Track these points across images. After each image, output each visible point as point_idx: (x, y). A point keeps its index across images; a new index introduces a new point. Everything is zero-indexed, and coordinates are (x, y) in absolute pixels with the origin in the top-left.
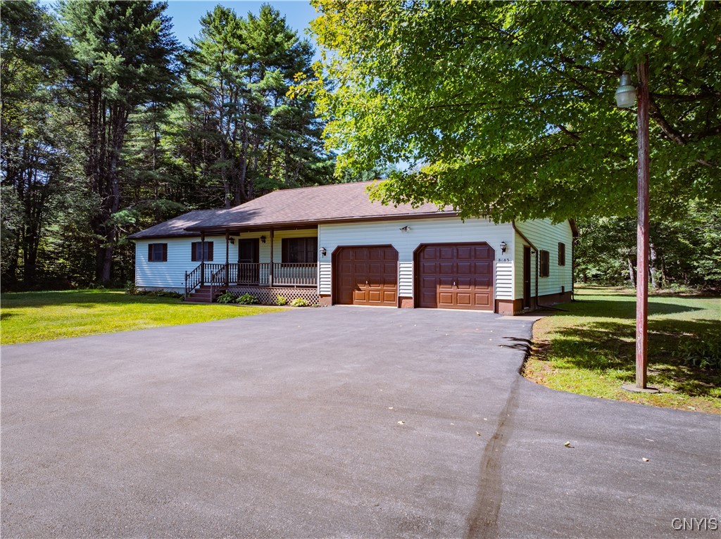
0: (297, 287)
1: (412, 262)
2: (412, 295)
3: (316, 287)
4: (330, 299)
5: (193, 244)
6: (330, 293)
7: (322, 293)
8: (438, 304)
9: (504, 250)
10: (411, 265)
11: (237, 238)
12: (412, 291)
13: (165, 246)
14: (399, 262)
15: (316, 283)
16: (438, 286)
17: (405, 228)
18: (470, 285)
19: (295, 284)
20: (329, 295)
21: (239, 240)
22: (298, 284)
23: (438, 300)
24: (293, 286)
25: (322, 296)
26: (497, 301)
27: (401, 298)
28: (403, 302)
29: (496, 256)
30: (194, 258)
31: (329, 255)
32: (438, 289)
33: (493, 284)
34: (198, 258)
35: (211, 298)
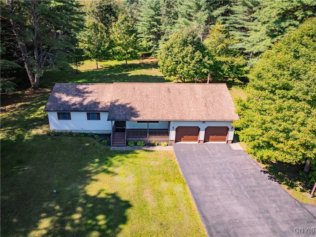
1: (204, 131)
3: (169, 138)
5: (87, 113)
6: (174, 140)
7: (171, 140)
9: (232, 129)
12: (203, 139)
13: (69, 114)
14: (200, 131)
17: (204, 122)
23: (210, 140)
26: (228, 141)
27: (199, 141)
28: (200, 141)
29: (230, 130)
30: (89, 119)
31: (175, 129)
32: (210, 137)
33: (226, 135)
34: (91, 118)
35: (126, 145)
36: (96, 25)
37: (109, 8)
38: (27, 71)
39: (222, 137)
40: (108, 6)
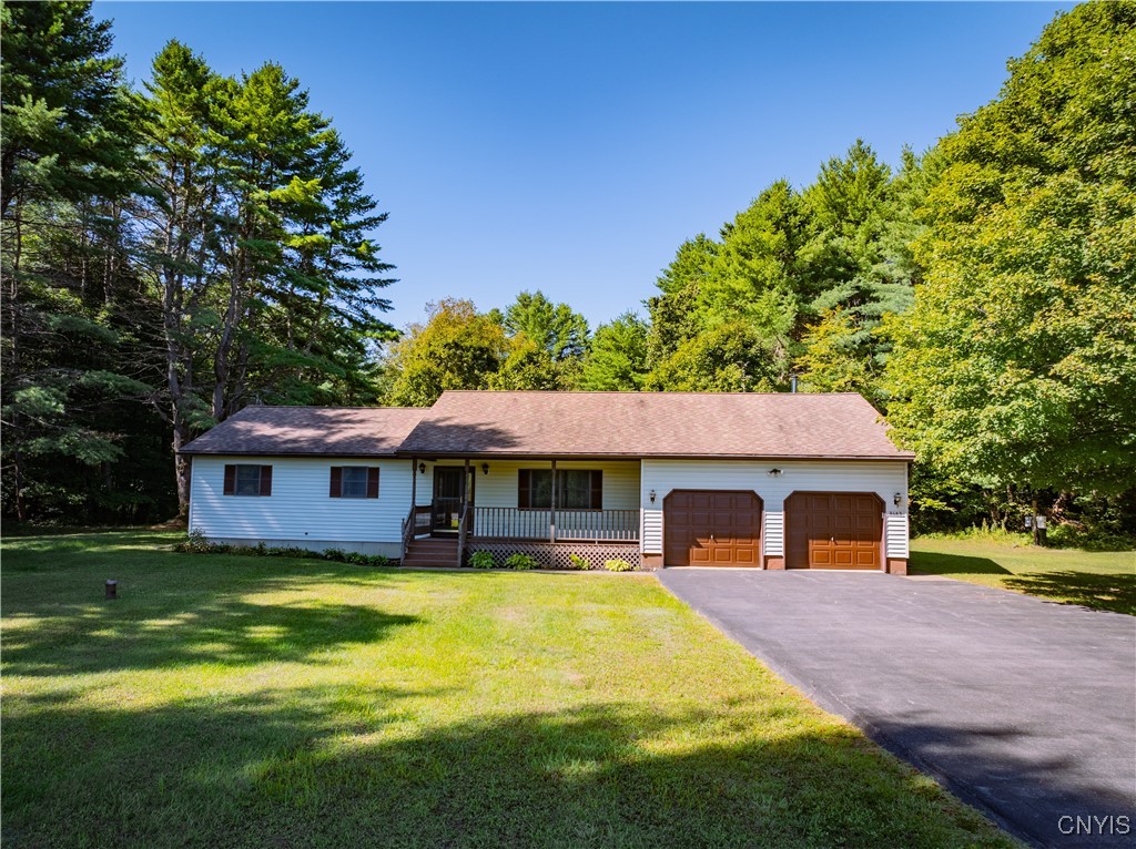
0: (599, 542)
1: (783, 513)
2: (782, 554)
3: (638, 543)
4: (661, 559)
5: (333, 469)
6: (660, 552)
7: (647, 552)
8: (811, 564)
9: (896, 502)
10: (781, 516)
11: (430, 465)
12: (782, 549)
13: (268, 470)
14: (764, 513)
15: (638, 537)
16: (810, 541)
17: (775, 471)
18: (850, 540)
19: (596, 539)
20: (660, 555)
21: (435, 467)
22: (602, 539)
23: (810, 559)
24: (594, 542)
25: (646, 555)
26: (888, 560)
27: (766, 558)
28: (770, 562)
29: (888, 509)
30: (335, 492)
31: (659, 501)
32: (810, 546)
33: (880, 540)
34: (345, 493)
35: (459, 561)
36: (435, 378)
37: (485, 356)
38: (177, 462)
39: (860, 545)
40: (481, 349)
